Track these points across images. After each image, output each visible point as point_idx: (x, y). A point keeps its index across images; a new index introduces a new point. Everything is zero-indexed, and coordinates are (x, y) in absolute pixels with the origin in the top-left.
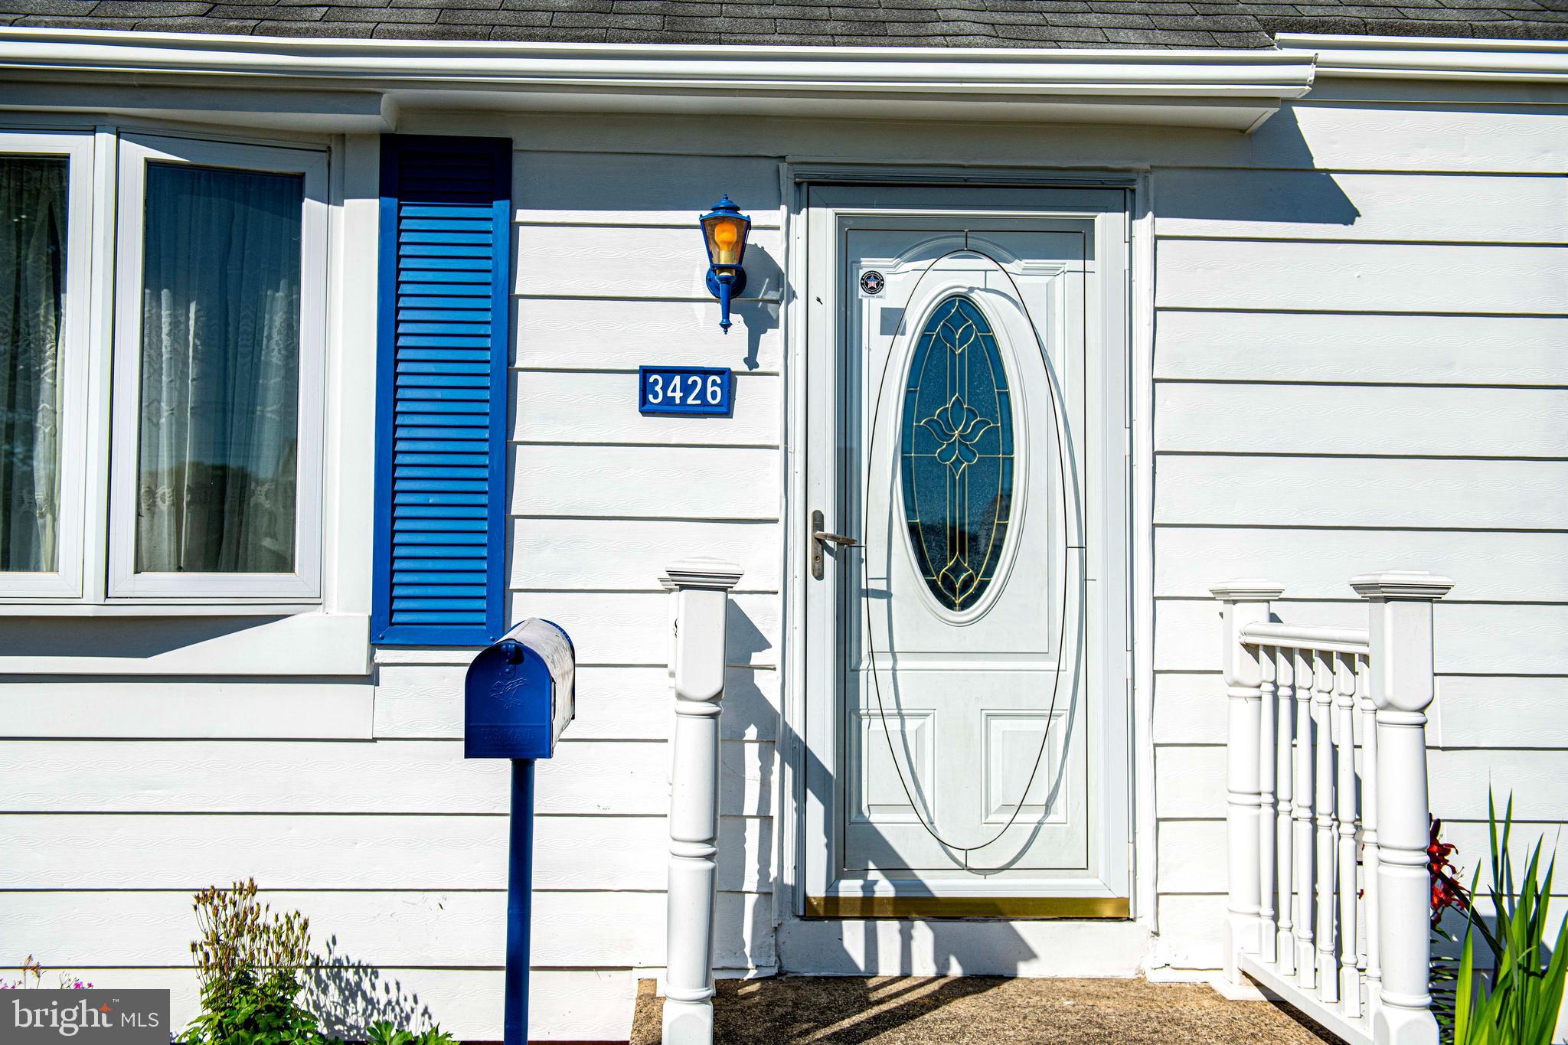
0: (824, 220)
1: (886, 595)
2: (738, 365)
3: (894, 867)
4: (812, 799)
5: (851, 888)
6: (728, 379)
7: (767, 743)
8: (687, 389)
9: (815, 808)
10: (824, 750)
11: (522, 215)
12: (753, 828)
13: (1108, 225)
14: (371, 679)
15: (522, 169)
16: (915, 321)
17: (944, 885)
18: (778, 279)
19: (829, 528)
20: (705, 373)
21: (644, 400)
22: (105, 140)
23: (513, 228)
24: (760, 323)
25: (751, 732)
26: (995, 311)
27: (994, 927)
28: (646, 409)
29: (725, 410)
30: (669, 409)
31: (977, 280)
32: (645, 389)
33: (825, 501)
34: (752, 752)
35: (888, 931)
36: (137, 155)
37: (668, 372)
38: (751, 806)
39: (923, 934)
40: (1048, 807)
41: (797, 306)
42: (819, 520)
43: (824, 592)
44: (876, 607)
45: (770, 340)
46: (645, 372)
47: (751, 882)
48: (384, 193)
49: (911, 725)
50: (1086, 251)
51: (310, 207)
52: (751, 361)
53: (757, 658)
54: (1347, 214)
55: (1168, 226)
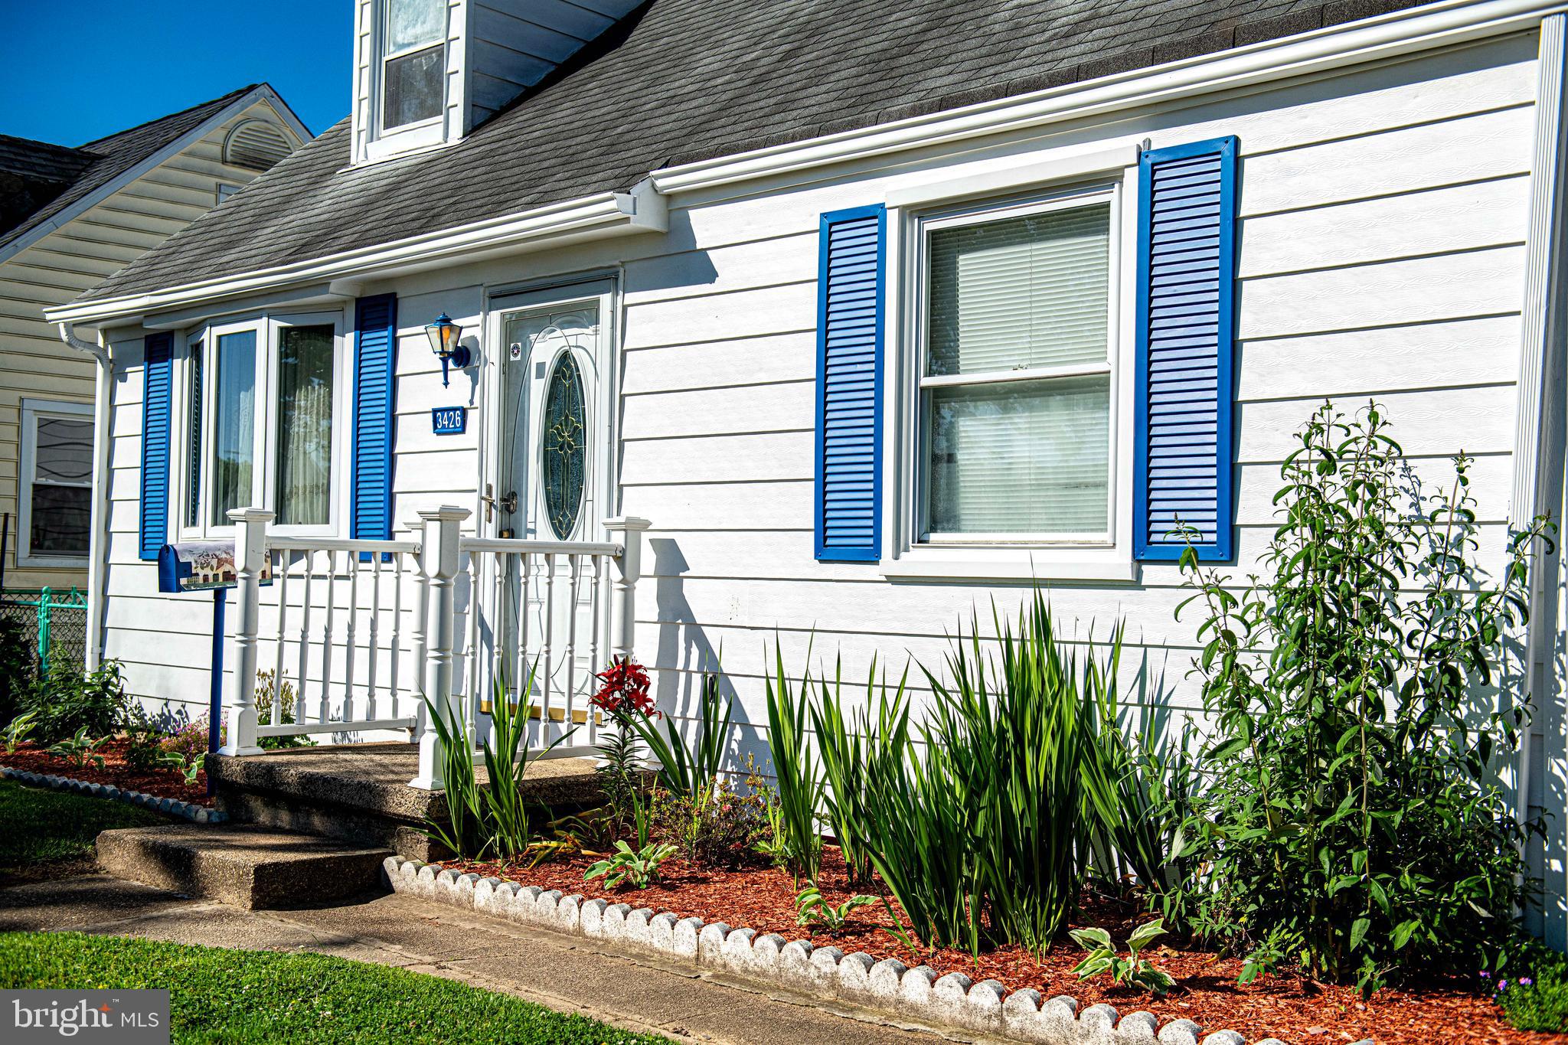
0: (495, 316)
1: (535, 532)
2: (467, 405)
6: (464, 412)
8: (449, 419)
13: (605, 299)
15: (401, 307)
16: (549, 367)
18: (481, 354)
19: (495, 494)
20: (454, 410)
21: (435, 427)
22: (265, 321)
23: (395, 341)
24: (475, 378)
28: (437, 432)
29: (464, 429)
30: (444, 431)
31: (571, 341)
32: (435, 421)
33: (493, 479)
37: (442, 411)
41: (486, 370)
42: (490, 489)
43: (492, 529)
45: (478, 386)
46: (435, 411)
48: (356, 329)
50: (598, 318)
51: (337, 338)
52: (471, 402)
55: (631, 298)
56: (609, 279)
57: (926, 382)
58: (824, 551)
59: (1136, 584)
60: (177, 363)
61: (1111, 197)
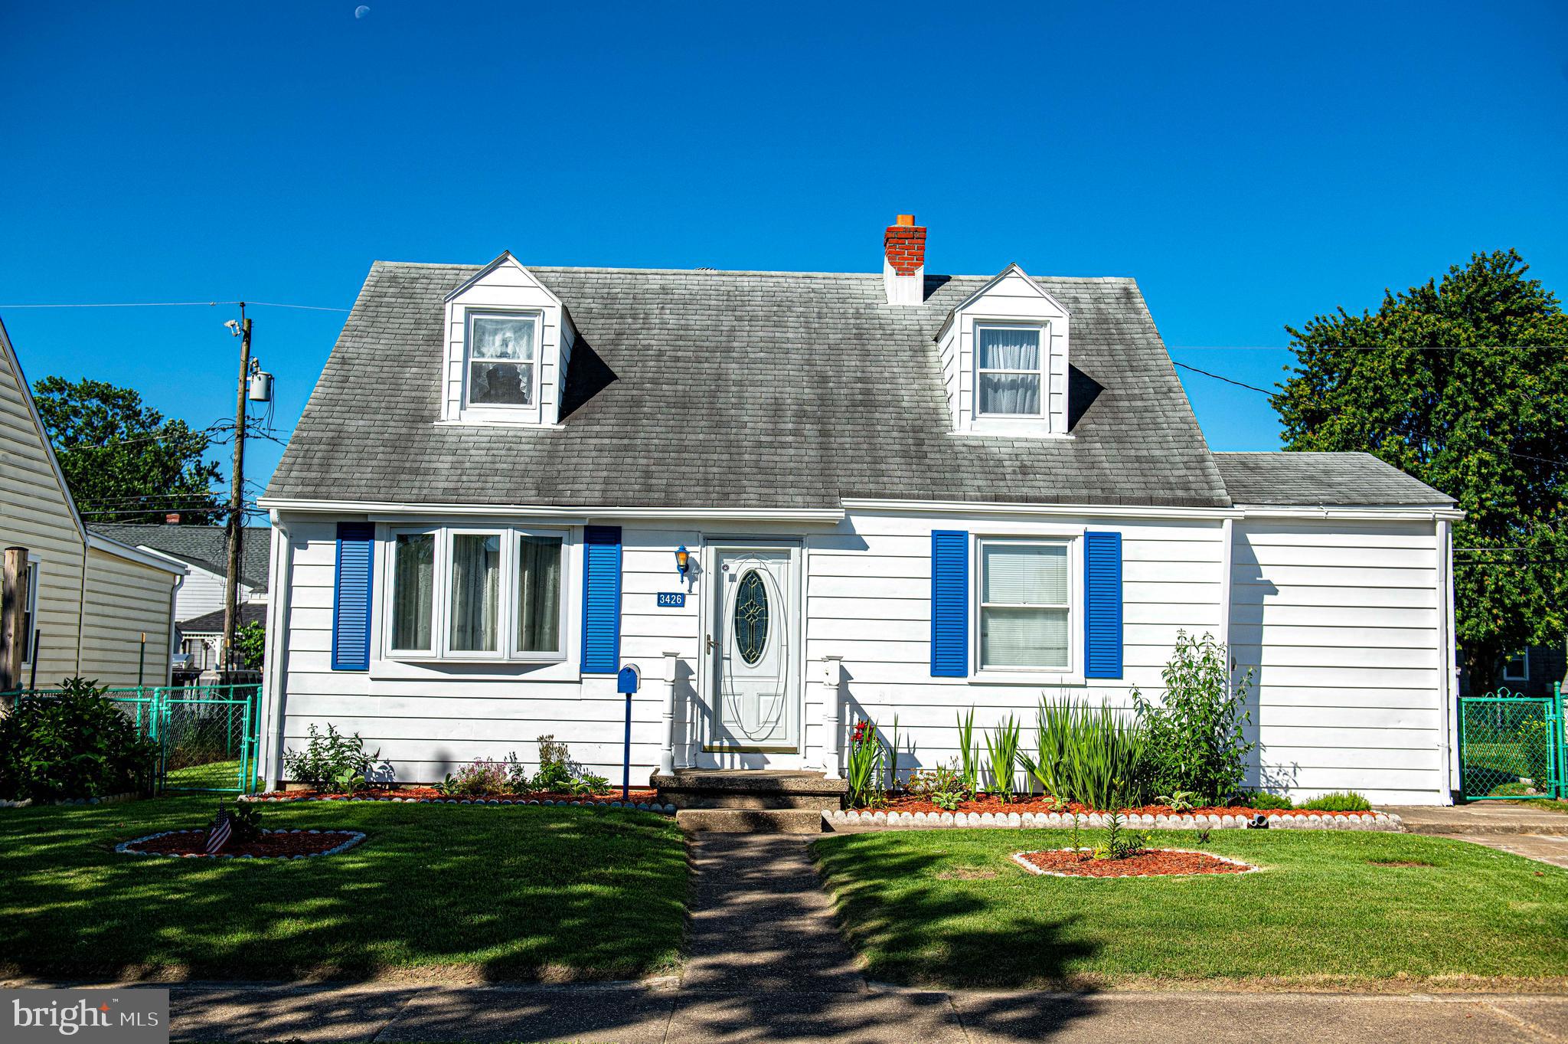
0: (712, 549)
1: (730, 659)
2: (686, 592)
3: (731, 738)
4: (706, 718)
5: (716, 744)
6: (683, 596)
7: (693, 702)
8: (671, 599)
9: (707, 720)
10: (709, 703)
11: (624, 548)
12: (689, 726)
13: (795, 551)
14: (580, 682)
15: (624, 535)
16: (739, 577)
17: (744, 743)
18: (698, 567)
19: (712, 640)
20: (676, 594)
21: (659, 603)
22: (510, 531)
23: (621, 552)
24: (692, 580)
25: (689, 699)
26: (762, 574)
27: (758, 756)
28: (659, 605)
29: (682, 605)
30: (666, 605)
31: (758, 566)
32: (659, 599)
33: (711, 632)
34: (689, 704)
35: (727, 756)
36: (519, 534)
37: (666, 594)
38: (688, 720)
39: (737, 757)
40: (777, 722)
41: (703, 575)
42: (709, 637)
43: (710, 658)
44: (726, 663)
45: (696, 585)
46: (659, 594)
47: (688, 741)
48: (585, 543)
49: (737, 698)
50: (789, 558)
51: (564, 546)
52: (690, 591)
53: (690, 677)
54: (866, 547)
55: (812, 551)
56: (798, 541)
57: (984, 605)
58: (935, 673)
59: (1085, 686)
60: (379, 545)
61: (1069, 544)
